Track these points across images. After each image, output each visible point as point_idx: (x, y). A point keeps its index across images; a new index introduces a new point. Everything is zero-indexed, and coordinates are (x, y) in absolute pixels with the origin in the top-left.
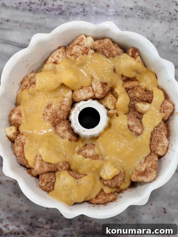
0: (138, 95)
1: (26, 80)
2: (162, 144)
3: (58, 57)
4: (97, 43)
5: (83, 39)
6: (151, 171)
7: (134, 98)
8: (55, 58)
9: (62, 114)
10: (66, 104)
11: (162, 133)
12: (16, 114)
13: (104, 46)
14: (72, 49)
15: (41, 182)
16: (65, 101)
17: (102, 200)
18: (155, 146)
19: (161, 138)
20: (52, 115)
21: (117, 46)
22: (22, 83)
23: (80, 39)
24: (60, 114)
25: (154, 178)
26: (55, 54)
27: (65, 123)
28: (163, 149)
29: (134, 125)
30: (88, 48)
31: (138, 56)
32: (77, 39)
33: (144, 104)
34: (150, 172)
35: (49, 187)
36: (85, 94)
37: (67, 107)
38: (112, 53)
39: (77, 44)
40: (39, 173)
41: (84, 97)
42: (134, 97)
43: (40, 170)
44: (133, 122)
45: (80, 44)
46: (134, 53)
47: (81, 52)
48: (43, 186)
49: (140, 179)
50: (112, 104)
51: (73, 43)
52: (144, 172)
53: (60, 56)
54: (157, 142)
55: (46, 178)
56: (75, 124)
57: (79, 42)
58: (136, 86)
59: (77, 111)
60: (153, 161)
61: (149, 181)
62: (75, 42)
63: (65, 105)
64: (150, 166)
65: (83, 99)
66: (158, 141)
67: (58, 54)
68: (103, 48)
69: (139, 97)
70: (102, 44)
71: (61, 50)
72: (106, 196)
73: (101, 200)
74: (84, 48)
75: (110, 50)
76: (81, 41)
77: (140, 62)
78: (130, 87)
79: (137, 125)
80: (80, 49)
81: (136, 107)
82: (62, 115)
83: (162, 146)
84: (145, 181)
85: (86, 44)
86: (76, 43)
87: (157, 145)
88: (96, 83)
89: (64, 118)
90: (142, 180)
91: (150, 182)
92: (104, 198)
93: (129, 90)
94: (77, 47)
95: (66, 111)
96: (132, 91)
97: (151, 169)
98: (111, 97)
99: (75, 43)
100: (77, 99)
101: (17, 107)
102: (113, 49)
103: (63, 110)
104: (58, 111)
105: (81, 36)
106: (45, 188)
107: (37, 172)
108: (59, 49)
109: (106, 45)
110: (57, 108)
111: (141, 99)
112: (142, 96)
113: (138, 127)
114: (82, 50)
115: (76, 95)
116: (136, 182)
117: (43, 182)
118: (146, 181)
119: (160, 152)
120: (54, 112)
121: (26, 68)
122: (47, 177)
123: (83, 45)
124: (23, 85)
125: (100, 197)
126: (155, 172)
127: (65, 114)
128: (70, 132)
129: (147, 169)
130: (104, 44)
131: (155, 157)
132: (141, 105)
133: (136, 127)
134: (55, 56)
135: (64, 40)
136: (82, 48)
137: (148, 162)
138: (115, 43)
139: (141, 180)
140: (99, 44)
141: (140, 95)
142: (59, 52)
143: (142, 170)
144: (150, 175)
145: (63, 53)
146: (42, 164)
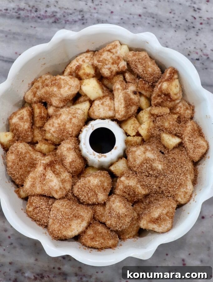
0: (166, 125)
1: (38, 81)
2: (185, 189)
3: (83, 61)
4: (131, 54)
5: (116, 45)
6: (166, 219)
7: (161, 128)
8: (80, 62)
9: (72, 128)
10: (79, 117)
11: (187, 176)
12: (18, 118)
13: (139, 59)
14: (101, 55)
15: (28, 205)
16: (78, 113)
17: (99, 244)
18: (176, 190)
19: (184, 181)
20: (60, 126)
21: (154, 63)
22: (33, 84)
23: (113, 45)
24: (69, 128)
25: (168, 229)
26: (81, 58)
27: (73, 141)
28: (184, 196)
29: (155, 159)
30: (121, 58)
31: (177, 79)
32: (110, 44)
33: (172, 137)
34: (164, 220)
35: (36, 214)
36: (105, 111)
37: (79, 121)
38: (147, 69)
39: (109, 51)
40: (29, 193)
41: (102, 115)
42: (162, 126)
43: (30, 190)
44: (154, 156)
45: (112, 51)
46: (172, 74)
47: (111, 61)
48: (29, 211)
49: (151, 226)
50: (133, 128)
51: (104, 48)
52: (157, 219)
53: (87, 61)
54: (179, 186)
55: (35, 201)
56: (84, 144)
57: (111, 49)
58: (166, 114)
59: (89, 129)
60: (171, 208)
61: (162, 231)
62: (106, 47)
63: (77, 118)
64: (165, 213)
65: (101, 116)
66: (181, 184)
67: (84, 58)
68: (136, 62)
69: (168, 128)
70: (137, 57)
71: (89, 55)
72: (104, 240)
73: (97, 243)
74: (116, 56)
75: (144, 65)
76: (114, 48)
77: (177, 86)
78: (159, 114)
79: (159, 159)
80: (111, 57)
81: (161, 138)
82: (70, 130)
83: (185, 191)
84: (156, 230)
85: (118, 52)
86: (108, 49)
87: (178, 189)
88: (119, 101)
89: (73, 133)
90: (153, 228)
91: (163, 233)
92: (102, 242)
93: (158, 117)
94: (107, 53)
95: (77, 125)
96: (161, 119)
97: (166, 216)
98: (134, 120)
99: (106, 49)
100: (94, 115)
101: (20, 110)
102: (148, 65)
103: (74, 124)
104: (68, 123)
105: (115, 42)
106: (32, 214)
107: (26, 191)
108: (87, 53)
109: (141, 59)
110: (66, 119)
111: (169, 130)
112: (171, 128)
113: (159, 162)
114: (113, 59)
115: (95, 110)
116: (145, 229)
117: (31, 206)
118: (158, 231)
119: (181, 199)
120: (62, 124)
121: (42, 67)
122: (37, 200)
123: (115, 53)
124: (34, 86)
125: (97, 239)
126: (170, 222)
127: (75, 129)
128: (75, 152)
129: (161, 216)
130: (139, 57)
131: (173, 202)
132: (168, 137)
133: (157, 162)
134: (81, 60)
135: (93, 43)
136: (114, 57)
137: (163, 208)
138: (153, 59)
139: (151, 229)
140: (134, 55)
141: (170, 126)
142: (86, 56)
143: (155, 216)
144: (163, 224)
145: (90, 58)
146: (34, 183)
